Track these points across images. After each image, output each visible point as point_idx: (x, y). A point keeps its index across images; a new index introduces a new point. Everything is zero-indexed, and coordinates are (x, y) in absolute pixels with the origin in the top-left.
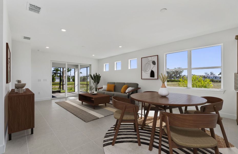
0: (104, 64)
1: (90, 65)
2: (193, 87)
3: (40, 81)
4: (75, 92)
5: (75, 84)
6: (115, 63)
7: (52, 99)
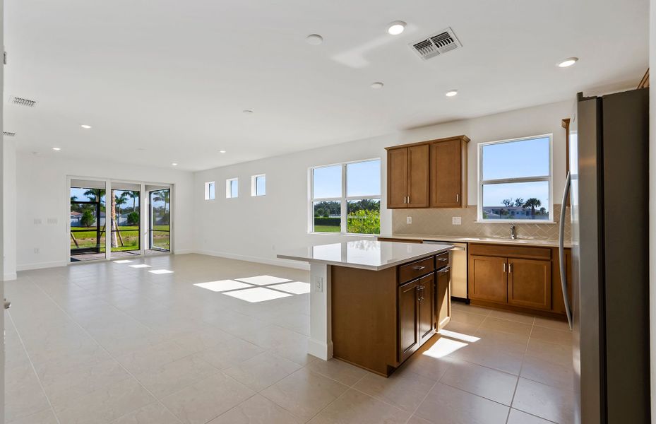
0: (206, 183)
1: (173, 185)
2: (348, 232)
3: (40, 223)
4: (139, 249)
5: (139, 230)
6: (228, 182)
7: (69, 266)
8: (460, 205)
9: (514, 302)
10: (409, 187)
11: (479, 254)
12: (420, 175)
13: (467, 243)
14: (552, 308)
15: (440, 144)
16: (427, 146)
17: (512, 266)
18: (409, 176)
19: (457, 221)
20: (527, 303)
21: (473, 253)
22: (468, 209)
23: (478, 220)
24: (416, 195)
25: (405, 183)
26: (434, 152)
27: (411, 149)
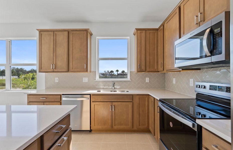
8: (87, 71)
9: (115, 127)
10: (55, 58)
11: (97, 101)
12: (62, 51)
13: (90, 95)
14: (133, 128)
15: (75, 32)
16: (67, 32)
17: (114, 106)
18: (55, 51)
19: (85, 80)
20: (122, 127)
21: (93, 101)
22: (91, 73)
23: (96, 79)
24: (59, 64)
25: (52, 55)
26: (71, 36)
27: (56, 32)
